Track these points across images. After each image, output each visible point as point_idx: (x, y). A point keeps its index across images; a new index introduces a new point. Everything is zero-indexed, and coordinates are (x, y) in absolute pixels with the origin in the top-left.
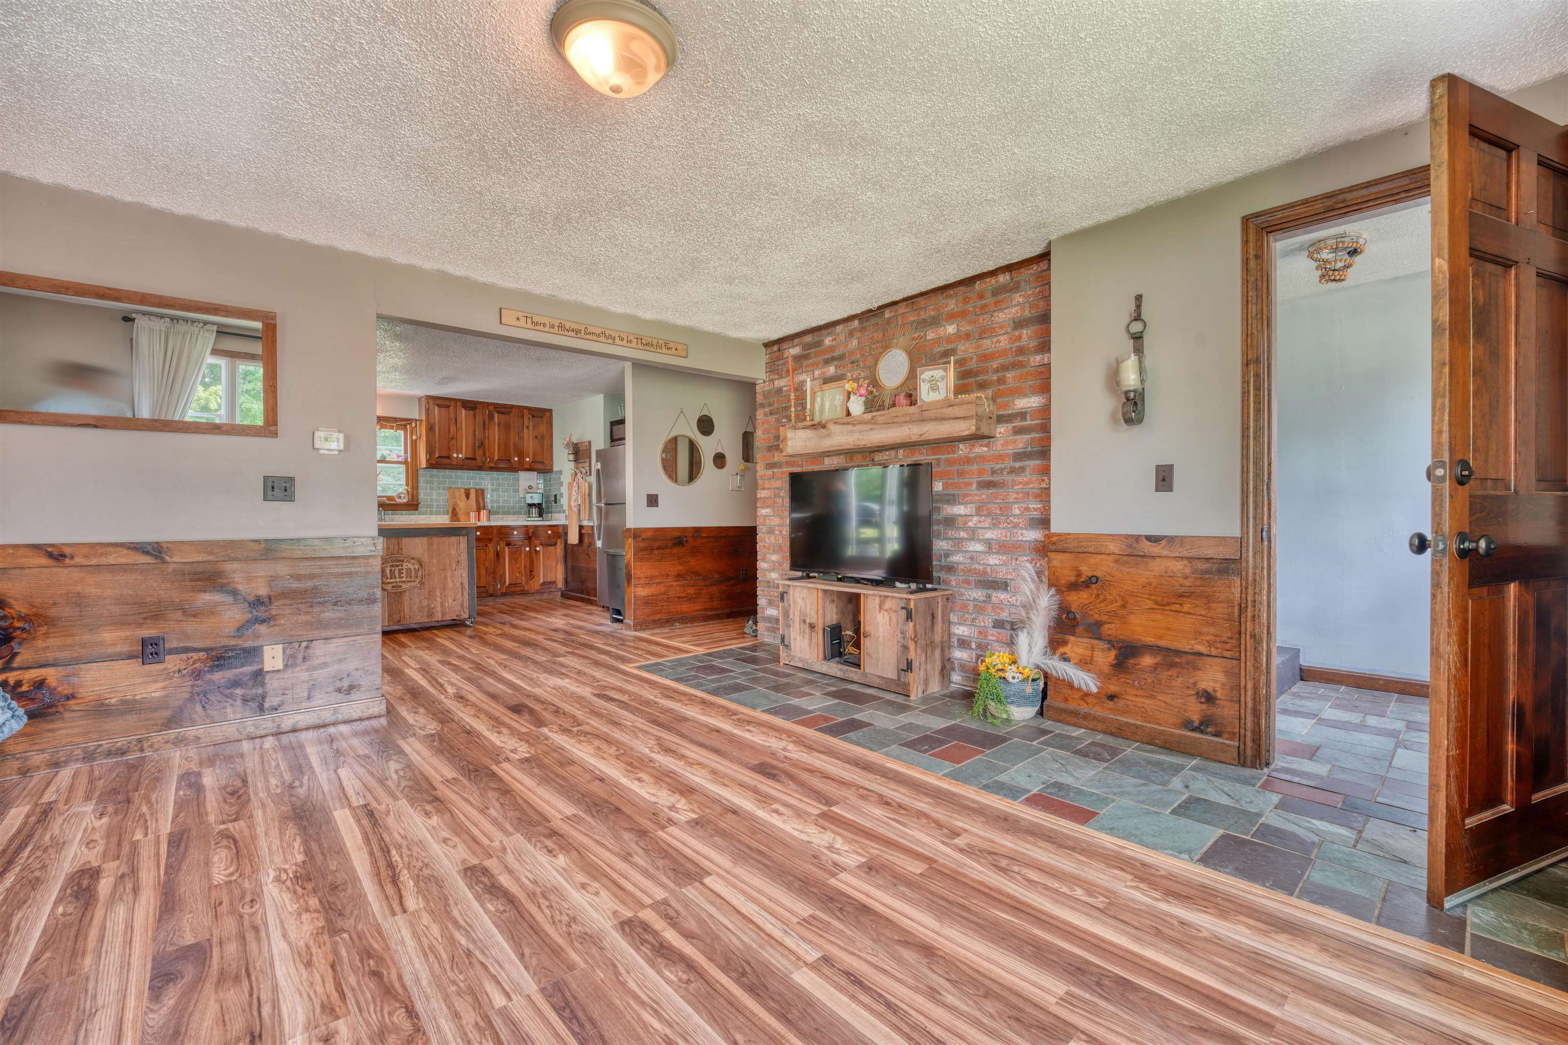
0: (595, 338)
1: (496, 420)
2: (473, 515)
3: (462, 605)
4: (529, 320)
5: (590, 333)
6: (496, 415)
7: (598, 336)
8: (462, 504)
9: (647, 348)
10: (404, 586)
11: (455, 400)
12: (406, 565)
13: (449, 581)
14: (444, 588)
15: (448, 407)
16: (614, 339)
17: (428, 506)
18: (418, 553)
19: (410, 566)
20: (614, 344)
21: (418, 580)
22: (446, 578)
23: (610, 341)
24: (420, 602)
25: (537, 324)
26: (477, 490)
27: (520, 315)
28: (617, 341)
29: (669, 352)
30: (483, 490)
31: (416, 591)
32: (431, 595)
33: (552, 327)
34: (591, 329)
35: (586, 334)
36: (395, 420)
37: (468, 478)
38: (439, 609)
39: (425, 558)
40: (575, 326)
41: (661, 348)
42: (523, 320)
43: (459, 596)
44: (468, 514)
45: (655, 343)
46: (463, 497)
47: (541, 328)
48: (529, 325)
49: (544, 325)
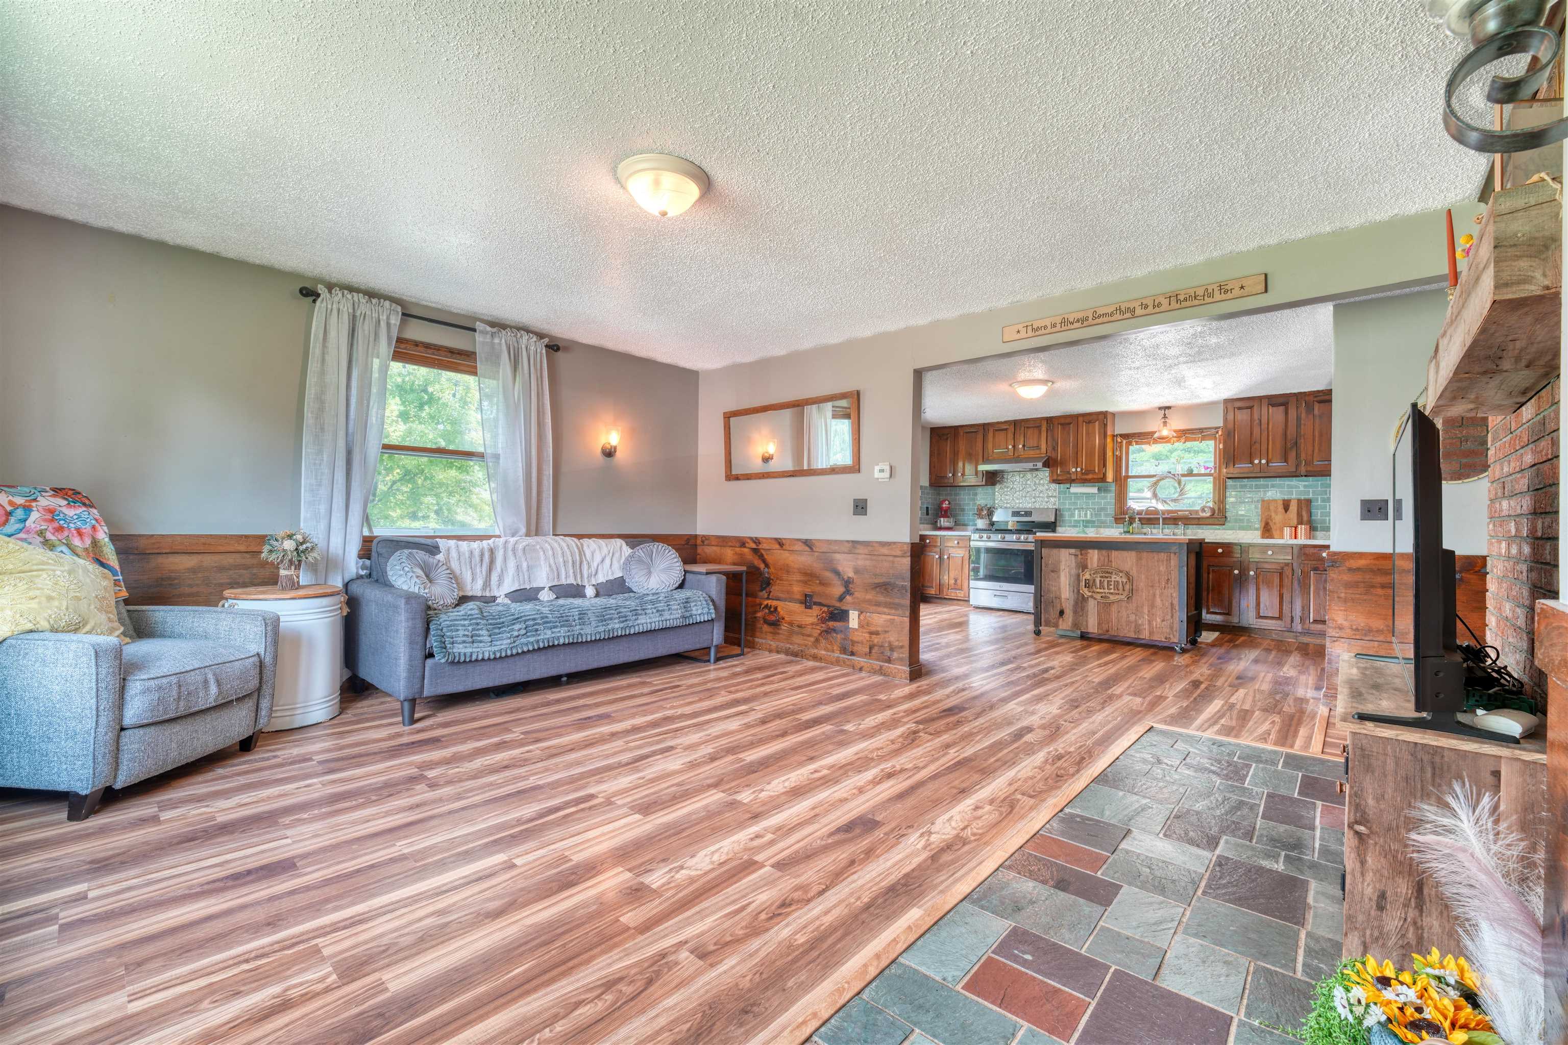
0: (1105, 319)
1: (1316, 412)
2: (1287, 531)
3: (1171, 628)
4: (1030, 328)
5: (1099, 316)
6: (1317, 406)
7: (1112, 314)
8: (1278, 517)
9: (1188, 303)
10: (1112, 598)
11: (1260, 398)
12: (1114, 578)
13: (1158, 600)
14: (1152, 606)
15: (1251, 408)
16: (1133, 311)
17: (1236, 521)
18: (1126, 567)
19: (1118, 579)
20: (1134, 317)
21: (1126, 593)
22: (1154, 595)
23: (1128, 315)
24: (1128, 616)
25: (1038, 329)
26: (1299, 501)
27: (1020, 327)
28: (1139, 311)
29: (1229, 295)
30: (1309, 502)
31: (1124, 604)
32: (1138, 611)
33: (1054, 326)
34: (1100, 311)
35: (1094, 318)
36: (1201, 430)
37: (1289, 486)
38: (1147, 627)
39: (1134, 573)
40: (1079, 315)
41: (1211, 295)
42: (1023, 331)
43: (1169, 617)
44: (1282, 531)
45: (1200, 292)
46: (1281, 509)
47: (1043, 331)
48: (1030, 333)
49: (1045, 327)
